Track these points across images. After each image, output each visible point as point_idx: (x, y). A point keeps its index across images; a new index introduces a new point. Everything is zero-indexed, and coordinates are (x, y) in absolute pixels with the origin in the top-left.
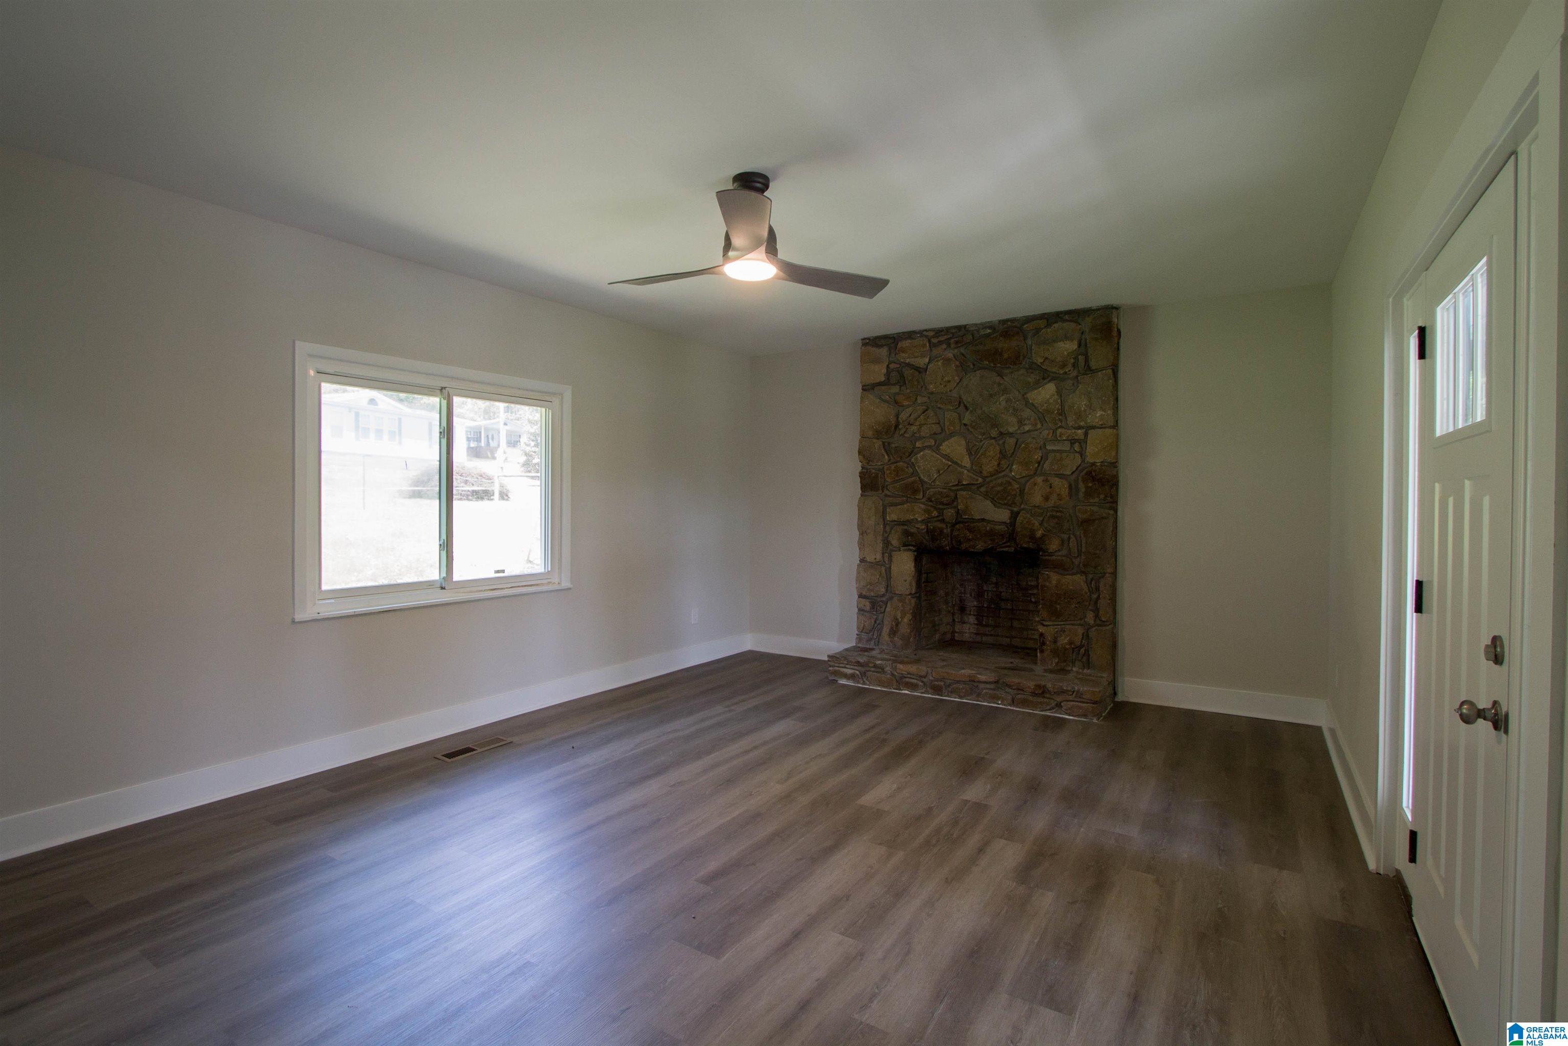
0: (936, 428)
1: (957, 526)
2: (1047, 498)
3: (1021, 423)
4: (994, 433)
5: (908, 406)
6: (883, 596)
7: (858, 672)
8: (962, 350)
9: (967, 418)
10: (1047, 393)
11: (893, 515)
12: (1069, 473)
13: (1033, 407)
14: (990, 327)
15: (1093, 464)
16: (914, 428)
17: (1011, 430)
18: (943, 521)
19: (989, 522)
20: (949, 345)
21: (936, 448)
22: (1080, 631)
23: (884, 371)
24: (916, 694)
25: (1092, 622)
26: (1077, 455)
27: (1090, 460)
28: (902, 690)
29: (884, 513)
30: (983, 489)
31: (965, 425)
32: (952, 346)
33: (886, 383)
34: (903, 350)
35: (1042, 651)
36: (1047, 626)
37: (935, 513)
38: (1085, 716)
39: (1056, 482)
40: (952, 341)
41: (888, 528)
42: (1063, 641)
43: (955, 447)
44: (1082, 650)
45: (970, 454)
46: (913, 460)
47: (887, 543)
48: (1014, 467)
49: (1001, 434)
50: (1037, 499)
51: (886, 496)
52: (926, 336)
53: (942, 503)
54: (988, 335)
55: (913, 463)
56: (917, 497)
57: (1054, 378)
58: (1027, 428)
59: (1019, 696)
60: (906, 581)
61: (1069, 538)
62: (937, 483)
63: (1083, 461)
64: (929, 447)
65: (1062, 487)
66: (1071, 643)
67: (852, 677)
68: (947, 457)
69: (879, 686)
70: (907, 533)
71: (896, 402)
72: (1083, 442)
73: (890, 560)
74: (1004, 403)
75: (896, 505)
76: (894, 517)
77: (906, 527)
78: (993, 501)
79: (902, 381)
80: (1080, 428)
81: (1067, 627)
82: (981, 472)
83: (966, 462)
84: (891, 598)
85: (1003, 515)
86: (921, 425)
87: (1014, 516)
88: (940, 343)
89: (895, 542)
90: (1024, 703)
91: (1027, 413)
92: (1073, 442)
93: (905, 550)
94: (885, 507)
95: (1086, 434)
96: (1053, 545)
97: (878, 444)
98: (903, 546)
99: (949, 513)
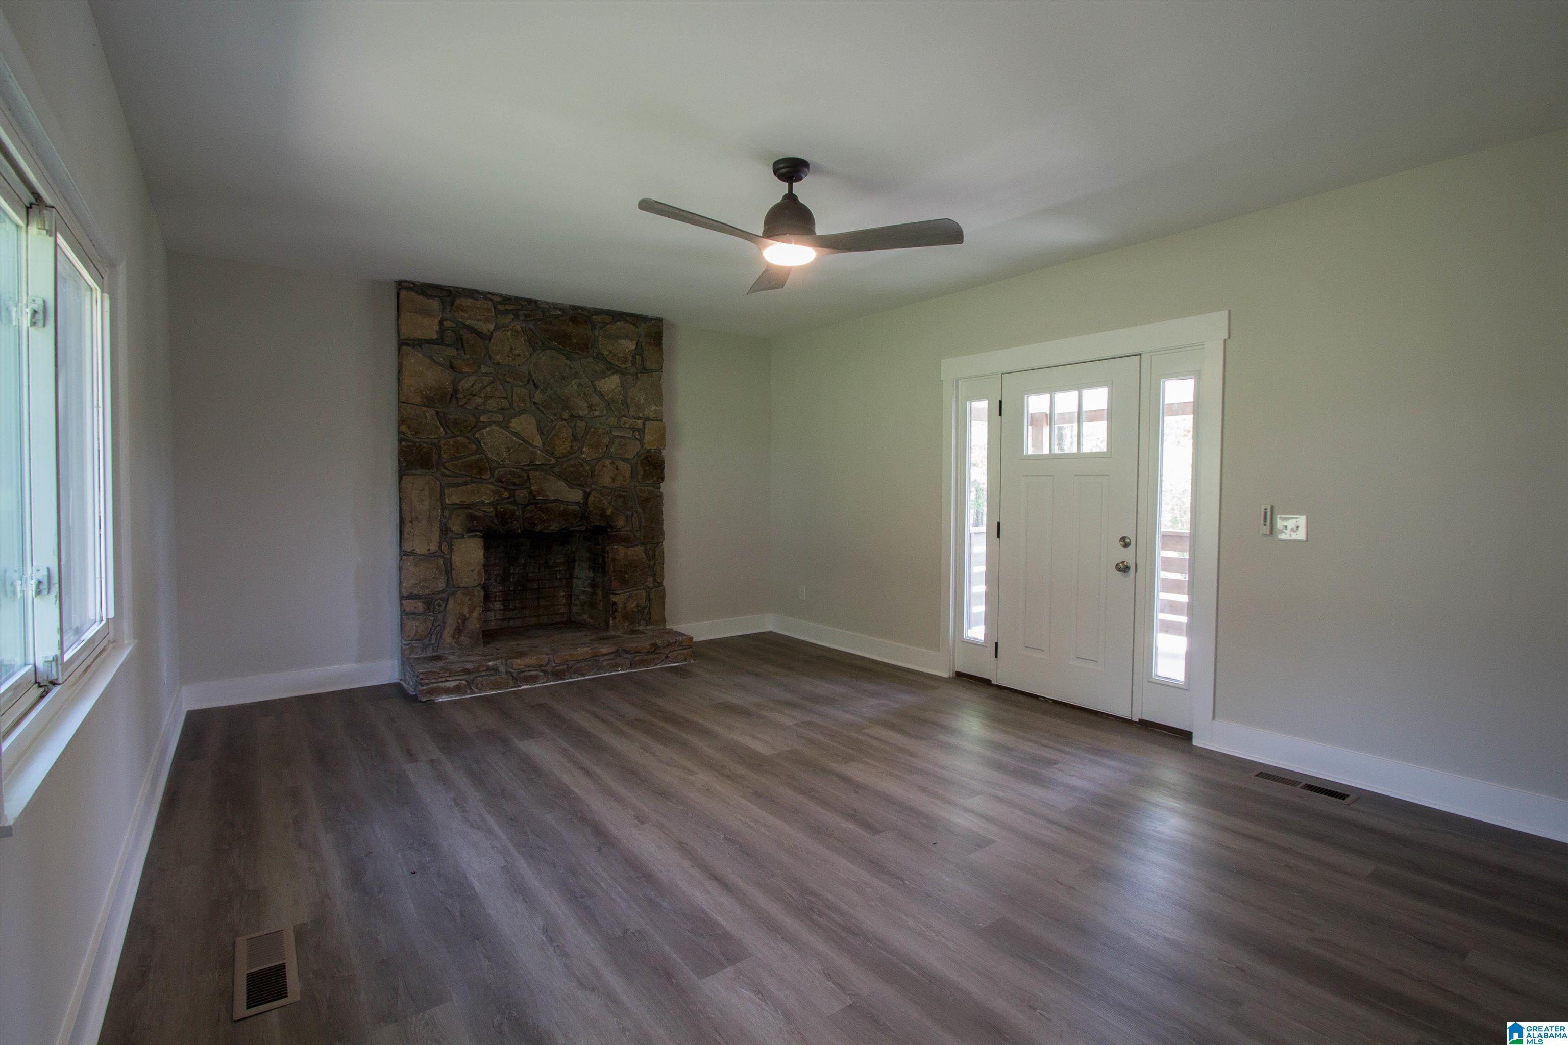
0: (505, 403)
1: (529, 508)
2: (614, 479)
3: (591, 407)
4: (566, 415)
5: (470, 375)
6: (443, 591)
7: (464, 682)
8: (531, 325)
9: (538, 396)
10: (612, 383)
11: (454, 497)
12: (631, 457)
13: (601, 395)
14: (560, 309)
15: (649, 451)
16: (479, 400)
17: (582, 413)
18: (514, 503)
19: (562, 502)
20: (517, 316)
21: (506, 427)
22: (644, 594)
23: (436, 327)
24: (537, 686)
25: (651, 585)
26: (638, 442)
27: (647, 447)
28: (521, 686)
29: (442, 494)
30: (556, 470)
31: (535, 403)
32: (522, 318)
33: (440, 342)
34: (462, 308)
35: (614, 618)
36: (618, 594)
37: (506, 495)
38: (685, 660)
39: (622, 465)
40: (521, 313)
41: (446, 513)
42: (632, 605)
43: (526, 425)
44: (646, 610)
45: (541, 433)
46: (477, 435)
47: (445, 530)
48: (584, 449)
49: (572, 416)
50: (606, 480)
51: (444, 475)
52: (491, 300)
53: (515, 485)
54: (557, 317)
55: (477, 439)
56: (483, 477)
57: (618, 371)
58: (597, 413)
59: (637, 658)
60: (473, 571)
61: (632, 515)
62: (507, 462)
63: (642, 447)
64: (497, 423)
65: (625, 468)
66: (638, 605)
67: (457, 689)
68: (516, 434)
69: (493, 689)
70: (471, 518)
71: (452, 367)
72: (642, 431)
73: (451, 550)
74: (575, 387)
75: (457, 485)
76: (456, 499)
77: (470, 511)
78: (566, 481)
79: (459, 343)
80: (639, 418)
81: (635, 592)
82: (553, 453)
83: (538, 441)
84: (453, 594)
85: (575, 495)
86: (487, 398)
87: (587, 495)
88: (507, 312)
89: (456, 527)
90: (642, 663)
91: (596, 400)
92: (634, 430)
93: (472, 537)
94: (442, 488)
95: (644, 424)
96: (620, 522)
97: (430, 413)
98: (468, 532)
99: (522, 494)
